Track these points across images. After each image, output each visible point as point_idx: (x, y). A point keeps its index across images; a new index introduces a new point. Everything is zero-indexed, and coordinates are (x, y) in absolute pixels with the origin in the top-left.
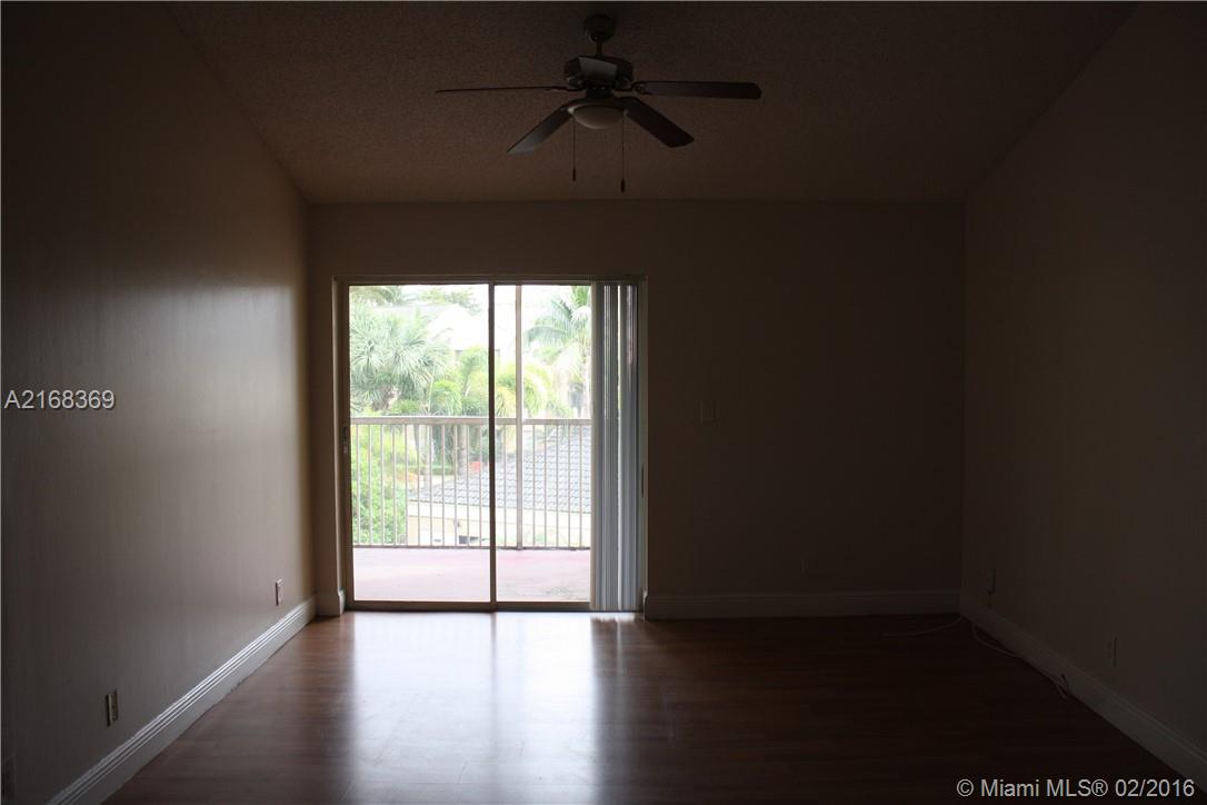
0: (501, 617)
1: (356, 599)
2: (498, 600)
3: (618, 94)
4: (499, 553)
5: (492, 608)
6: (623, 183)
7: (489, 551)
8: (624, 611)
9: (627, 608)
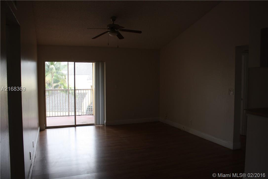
0: (77, 127)
1: (47, 126)
2: (76, 124)
3: (116, 30)
4: (76, 116)
5: (75, 126)
6: (118, 46)
7: (74, 116)
8: (101, 125)
9: (102, 124)
